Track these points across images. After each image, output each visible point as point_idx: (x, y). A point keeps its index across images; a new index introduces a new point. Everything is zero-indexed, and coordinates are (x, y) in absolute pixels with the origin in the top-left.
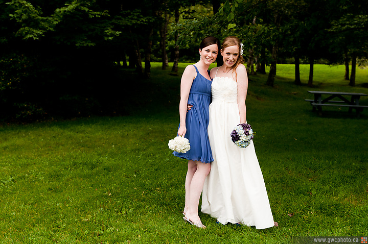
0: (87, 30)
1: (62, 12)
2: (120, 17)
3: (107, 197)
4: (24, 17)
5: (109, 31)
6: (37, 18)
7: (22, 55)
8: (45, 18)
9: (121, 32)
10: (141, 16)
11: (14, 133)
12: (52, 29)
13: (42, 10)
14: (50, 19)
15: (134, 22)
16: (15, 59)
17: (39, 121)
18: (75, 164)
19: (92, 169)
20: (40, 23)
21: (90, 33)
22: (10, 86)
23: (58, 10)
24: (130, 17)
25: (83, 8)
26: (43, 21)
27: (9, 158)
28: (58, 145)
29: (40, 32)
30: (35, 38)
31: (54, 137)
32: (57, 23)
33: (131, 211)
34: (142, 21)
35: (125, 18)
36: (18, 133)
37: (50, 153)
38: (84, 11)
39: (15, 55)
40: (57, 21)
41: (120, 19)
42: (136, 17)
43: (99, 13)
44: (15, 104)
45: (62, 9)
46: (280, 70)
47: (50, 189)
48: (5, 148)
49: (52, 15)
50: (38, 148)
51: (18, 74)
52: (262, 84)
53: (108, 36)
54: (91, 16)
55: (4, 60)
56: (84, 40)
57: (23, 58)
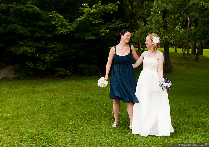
0: (92, 30)
1: (78, 20)
2: (110, 23)
3: (86, 114)
4: (60, 23)
5: (102, 30)
6: (66, 24)
7: (59, 43)
8: (70, 24)
9: (109, 31)
10: (122, 22)
11: (52, 83)
12: (73, 30)
13: (69, 20)
14: (72, 24)
15: (117, 25)
16: (55, 45)
17: (67, 78)
18: (77, 98)
19: (85, 101)
20: (67, 27)
21: (93, 32)
22: (53, 59)
23: (76, 20)
24: (115, 23)
25: (89, 19)
26: (69, 25)
27: (46, 95)
28: (72, 89)
29: (67, 31)
30: (64, 33)
31: (72, 86)
32: (76, 26)
33: (95, 121)
34: (121, 25)
35: (113, 24)
36: (54, 83)
37: (67, 93)
38: (90, 20)
39: (55, 43)
40: (76, 25)
41: (110, 24)
42: (118, 23)
43: (97, 21)
44: (55, 68)
45: (79, 19)
46: (206, 53)
47: (60, 110)
48: (46, 90)
49: (74, 23)
50: (62, 91)
51: (56, 53)
52: (192, 60)
53: (102, 33)
54: (93, 23)
55: (50, 46)
56: (90, 36)
57: (59, 45)
